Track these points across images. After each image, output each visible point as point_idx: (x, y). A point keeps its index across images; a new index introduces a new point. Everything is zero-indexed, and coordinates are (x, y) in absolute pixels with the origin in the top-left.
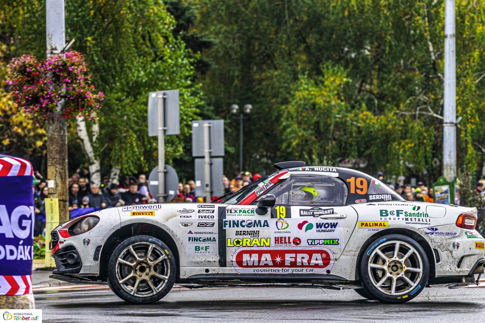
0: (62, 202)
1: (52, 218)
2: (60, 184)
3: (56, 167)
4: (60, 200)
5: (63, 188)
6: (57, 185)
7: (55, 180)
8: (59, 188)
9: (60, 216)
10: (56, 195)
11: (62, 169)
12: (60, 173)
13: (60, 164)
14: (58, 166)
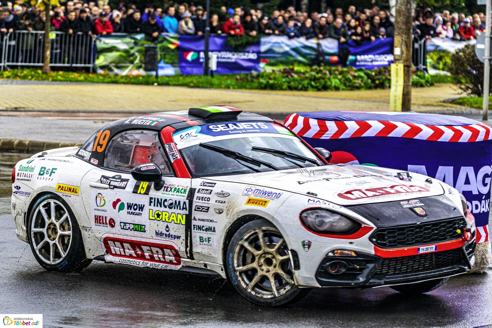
0: (406, 68)
1: (397, 81)
2: (405, 52)
3: (402, 36)
4: (404, 66)
5: (407, 55)
6: (402, 52)
7: (401, 48)
8: (404, 55)
9: (404, 79)
10: (401, 61)
11: (407, 38)
12: (406, 42)
13: (405, 34)
14: (404, 35)
